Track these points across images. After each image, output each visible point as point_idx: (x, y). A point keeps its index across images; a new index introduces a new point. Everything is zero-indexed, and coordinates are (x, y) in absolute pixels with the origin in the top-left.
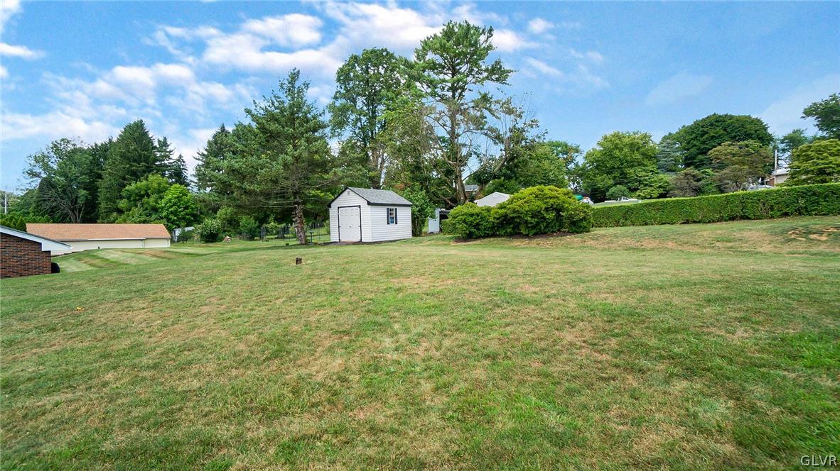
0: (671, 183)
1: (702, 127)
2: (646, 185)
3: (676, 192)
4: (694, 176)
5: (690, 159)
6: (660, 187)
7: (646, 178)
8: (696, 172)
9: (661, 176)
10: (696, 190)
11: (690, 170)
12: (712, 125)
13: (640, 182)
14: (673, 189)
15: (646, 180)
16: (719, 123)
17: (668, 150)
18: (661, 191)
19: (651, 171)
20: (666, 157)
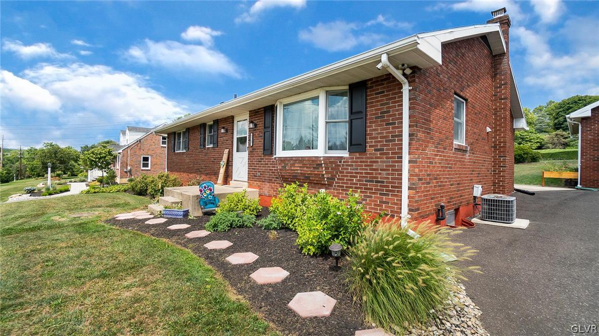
0: (545, 140)
1: (568, 104)
2: (527, 141)
3: (549, 145)
4: (562, 136)
5: (558, 125)
6: (538, 142)
7: (527, 136)
8: (564, 133)
9: (538, 135)
10: (564, 144)
11: (559, 132)
12: (576, 102)
13: (523, 139)
14: (547, 143)
15: (526, 138)
16: (581, 102)
17: (542, 118)
18: (539, 144)
19: (531, 132)
20: (540, 123)
